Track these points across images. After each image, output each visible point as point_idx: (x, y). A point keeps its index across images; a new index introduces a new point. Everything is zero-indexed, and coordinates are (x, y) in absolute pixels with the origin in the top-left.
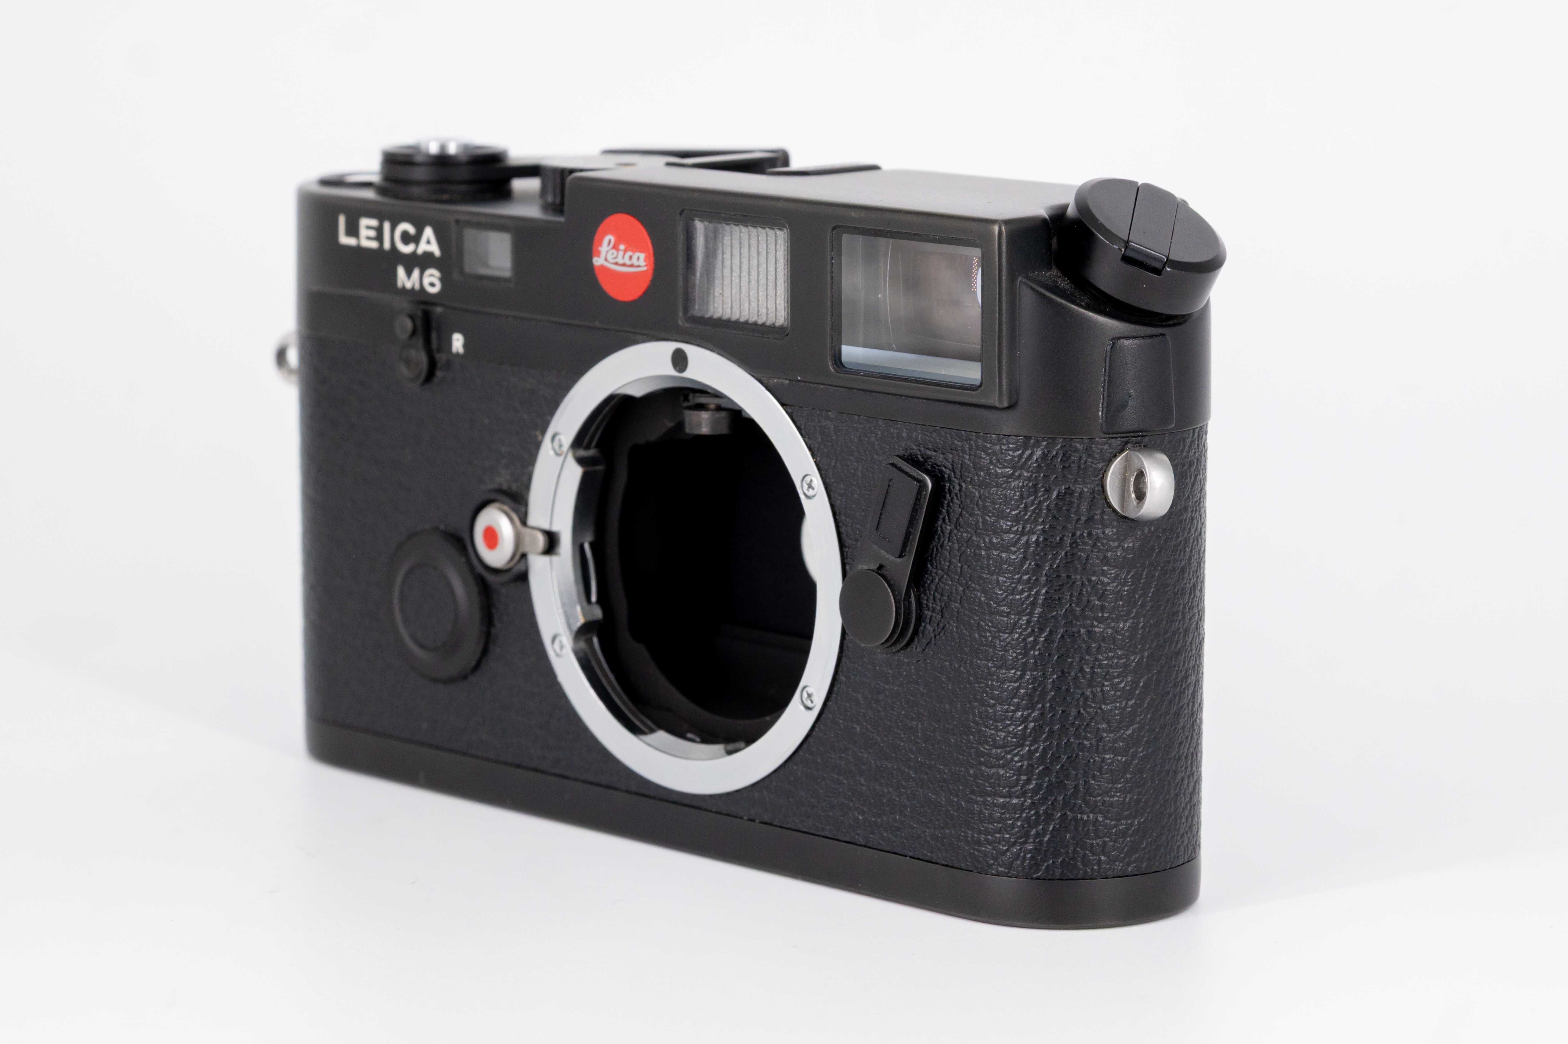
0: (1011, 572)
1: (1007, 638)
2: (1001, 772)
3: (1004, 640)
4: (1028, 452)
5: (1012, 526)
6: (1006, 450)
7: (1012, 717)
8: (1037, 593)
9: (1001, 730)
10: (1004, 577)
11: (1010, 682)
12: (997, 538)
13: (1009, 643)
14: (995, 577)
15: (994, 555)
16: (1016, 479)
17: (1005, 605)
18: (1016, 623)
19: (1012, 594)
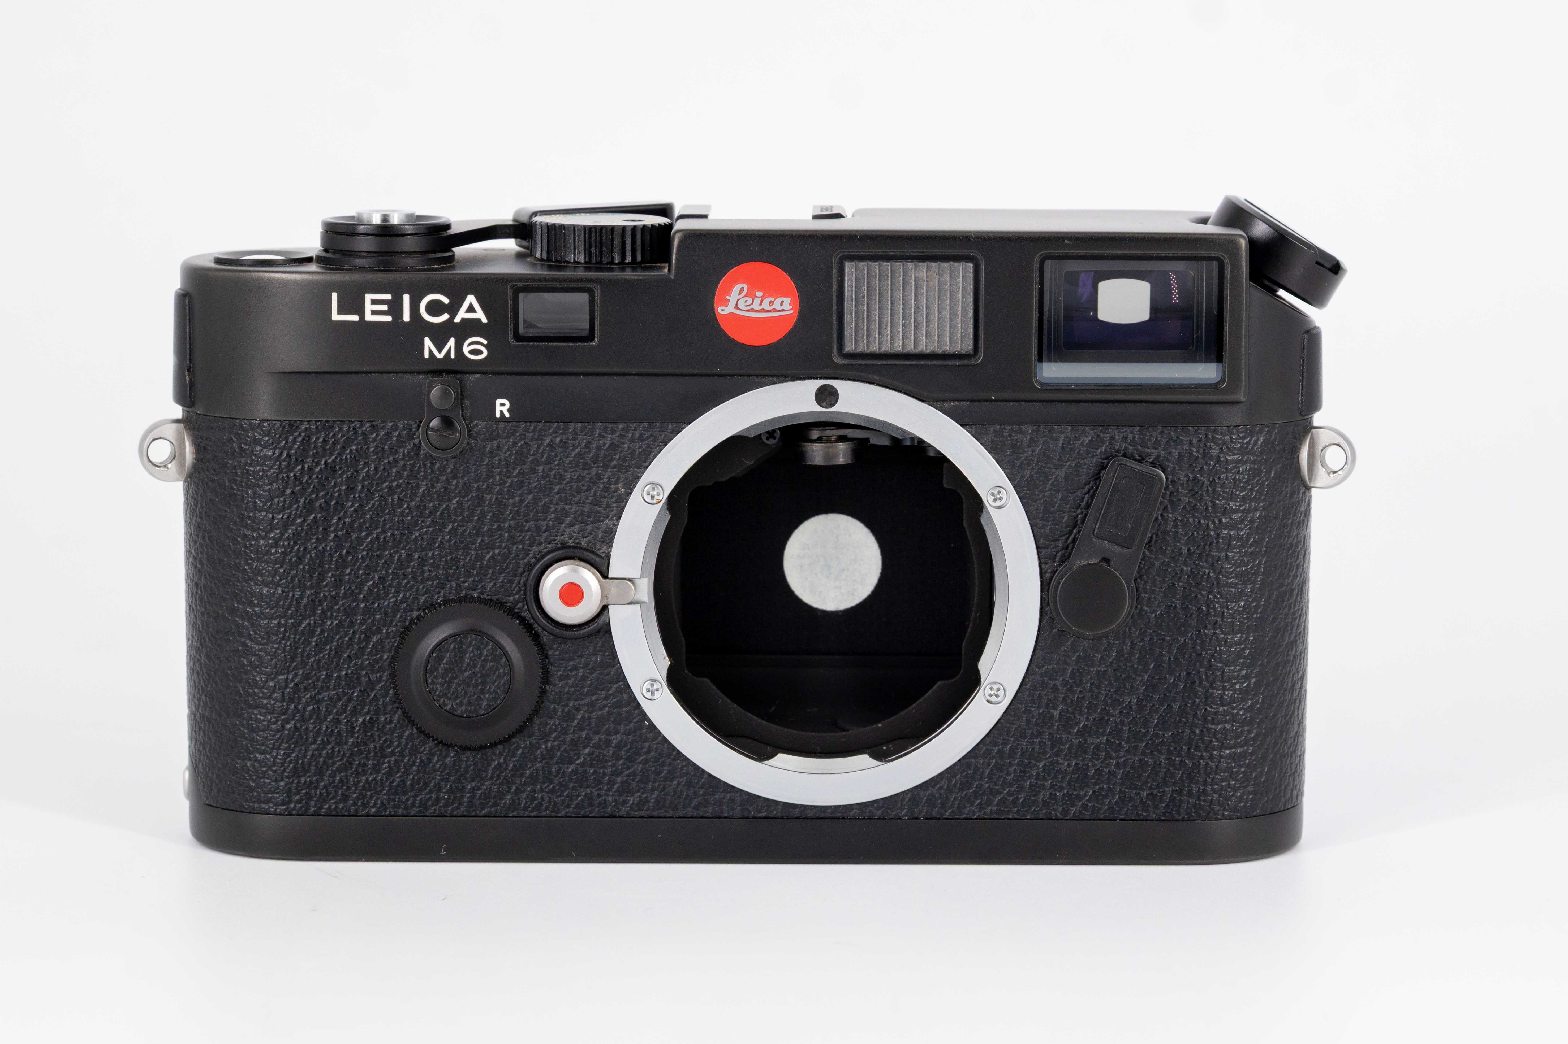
0: (1239, 547)
1: (1235, 606)
2: (1228, 726)
3: (1232, 609)
4: (1254, 439)
5: (1240, 506)
6: (1236, 439)
7: (1238, 675)
8: (1260, 562)
9: (1229, 690)
10: (1233, 552)
11: (1236, 645)
12: (1226, 518)
13: (1236, 610)
14: (1223, 554)
15: (1224, 534)
16: (1243, 464)
17: (1232, 578)
18: (1242, 591)
19: (1240, 566)
